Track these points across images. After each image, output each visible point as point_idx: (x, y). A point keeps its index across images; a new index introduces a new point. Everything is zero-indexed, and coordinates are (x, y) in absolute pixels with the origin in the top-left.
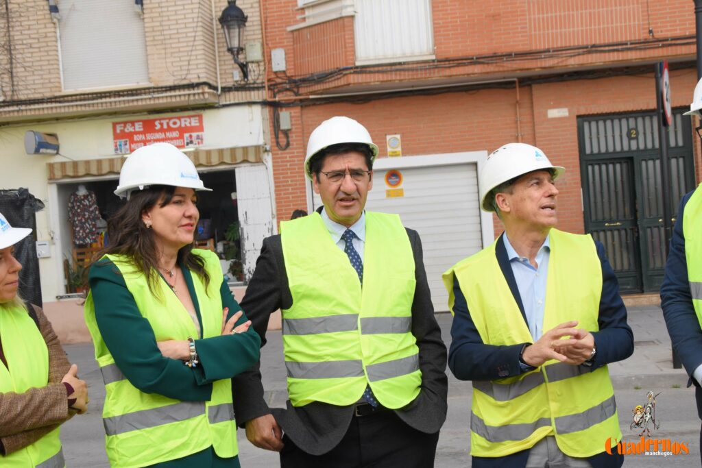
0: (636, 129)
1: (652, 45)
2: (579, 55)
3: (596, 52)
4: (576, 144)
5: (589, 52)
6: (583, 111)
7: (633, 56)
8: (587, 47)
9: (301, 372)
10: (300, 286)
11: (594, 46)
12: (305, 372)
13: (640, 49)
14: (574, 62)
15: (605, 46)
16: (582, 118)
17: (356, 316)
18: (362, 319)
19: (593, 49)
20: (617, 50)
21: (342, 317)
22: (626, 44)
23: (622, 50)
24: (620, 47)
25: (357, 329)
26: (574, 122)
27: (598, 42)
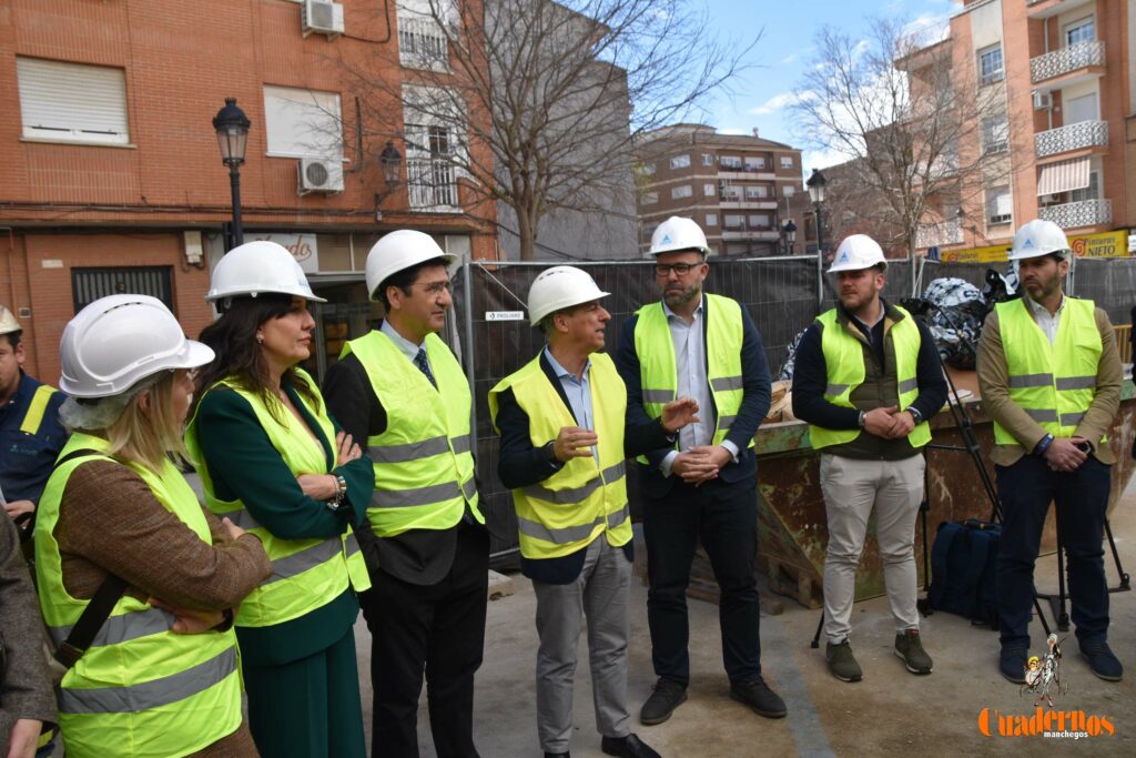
0: (124, 282)
1: (149, 209)
2: (79, 211)
3: (96, 210)
4: (71, 294)
5: (88, 210)
6: (77, 264)
7: (129, 217)
8: (86, 205)
9: (393, 501)
10: (397, 411)
11: (93, 204)
12: (399, 500)
13: (134, 212)
14: (74, 217)
15: (106, 205)
16: (75, 270)
17: (445, 437)
18: (452, 440)
19: (92, 207)
20: (115, 211)
21: (437, 439)
22: (122, 206)
23: (119, 211)
24: (117, 208)
25: (449, 449)
26: (68, 274)
27: (96, 201)
